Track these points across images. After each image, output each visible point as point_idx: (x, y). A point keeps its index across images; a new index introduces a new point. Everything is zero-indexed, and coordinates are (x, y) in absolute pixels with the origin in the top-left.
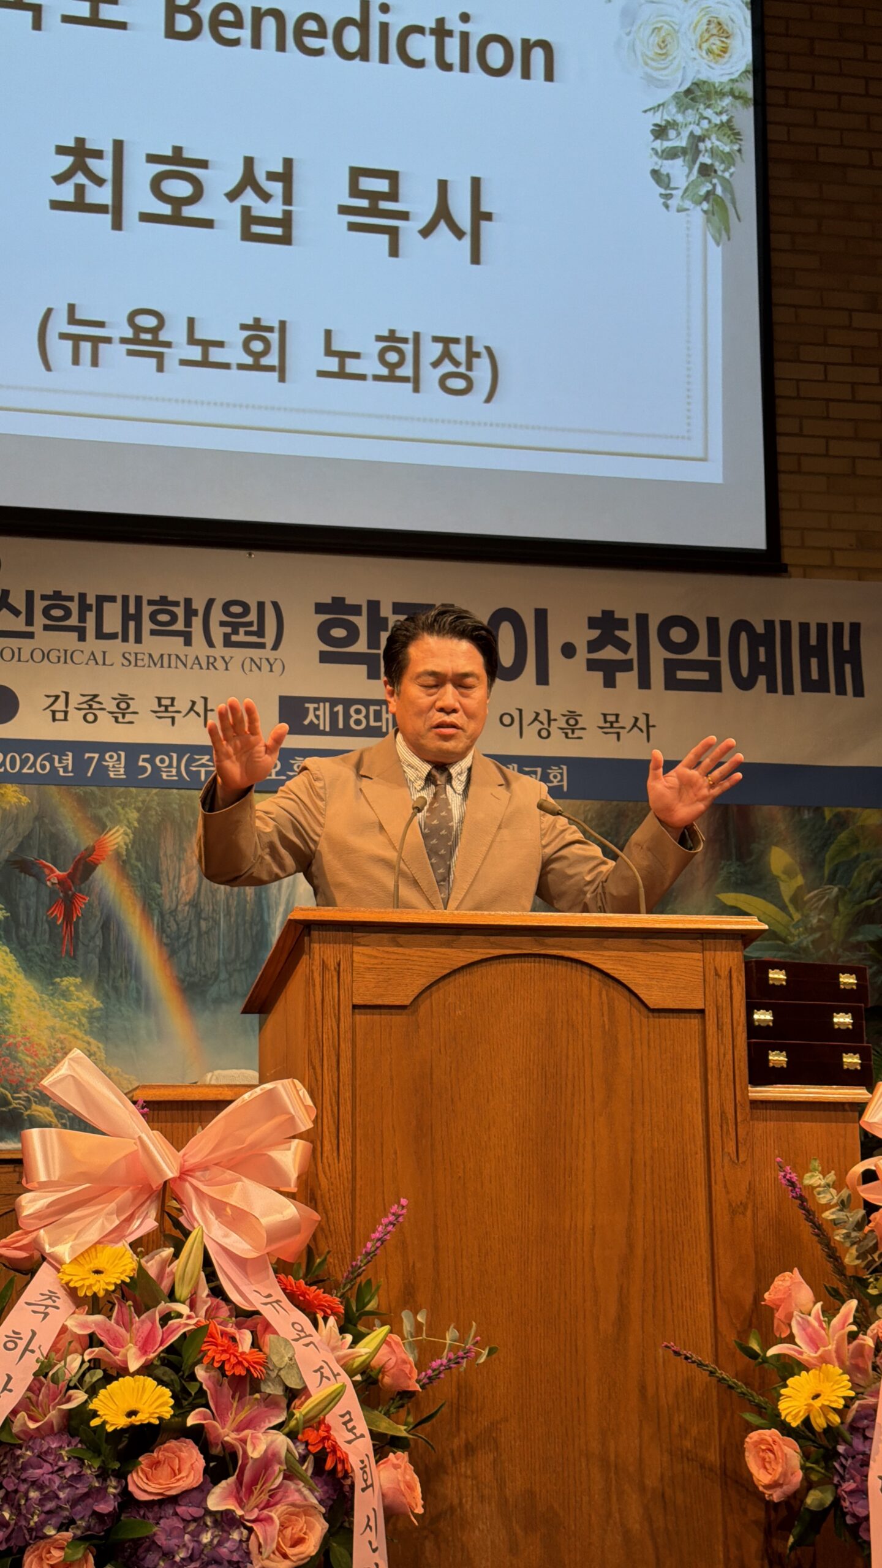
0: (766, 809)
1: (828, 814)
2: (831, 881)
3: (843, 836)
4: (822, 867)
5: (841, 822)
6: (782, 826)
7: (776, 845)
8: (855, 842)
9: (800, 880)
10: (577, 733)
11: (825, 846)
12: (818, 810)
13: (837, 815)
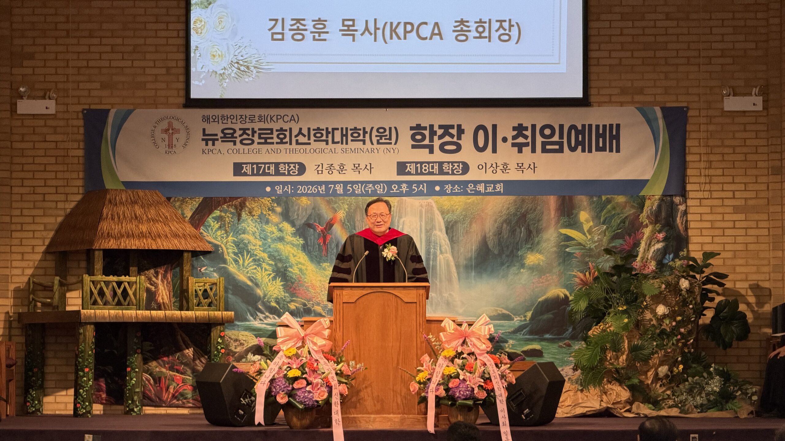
0: (579, 197)
1: (604, 198)
2: (604, 223)
3: (609, 206)
4: (600, 218)
5: (609, 201)
6: (585, 203)
7: (583, 210)
8: (614, 208)
9: (591, 224)
10: (507, 171)
11: (602, 210)
12: (600, 197)
13: (607, 198)
